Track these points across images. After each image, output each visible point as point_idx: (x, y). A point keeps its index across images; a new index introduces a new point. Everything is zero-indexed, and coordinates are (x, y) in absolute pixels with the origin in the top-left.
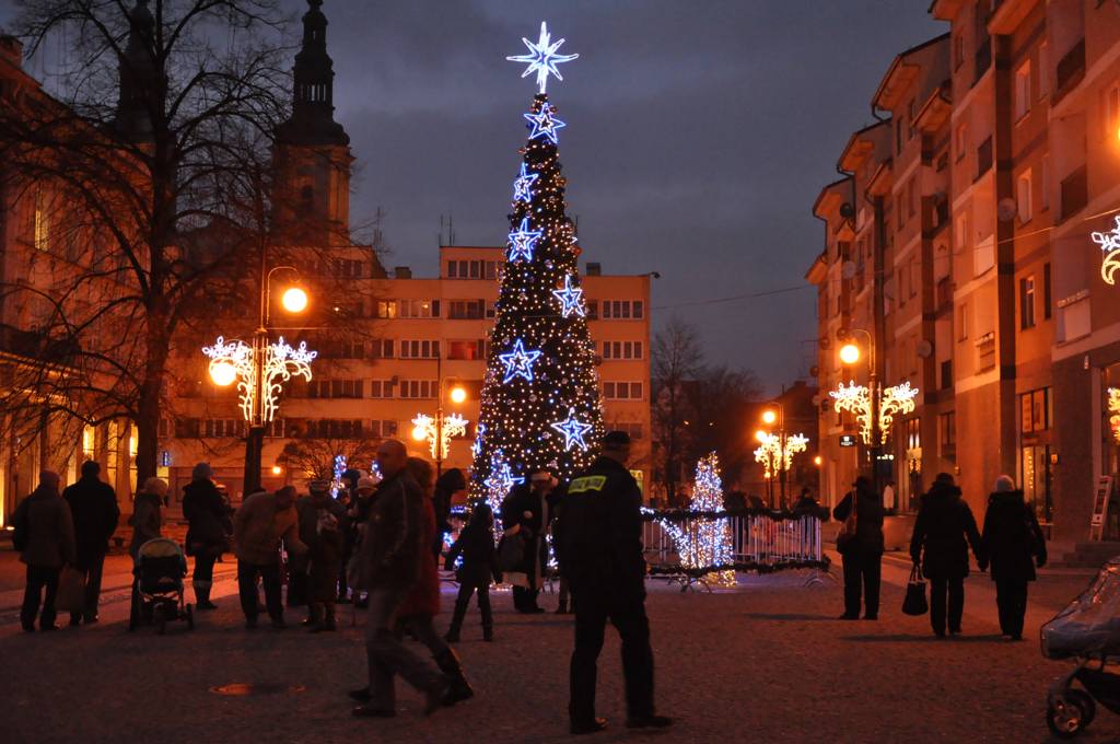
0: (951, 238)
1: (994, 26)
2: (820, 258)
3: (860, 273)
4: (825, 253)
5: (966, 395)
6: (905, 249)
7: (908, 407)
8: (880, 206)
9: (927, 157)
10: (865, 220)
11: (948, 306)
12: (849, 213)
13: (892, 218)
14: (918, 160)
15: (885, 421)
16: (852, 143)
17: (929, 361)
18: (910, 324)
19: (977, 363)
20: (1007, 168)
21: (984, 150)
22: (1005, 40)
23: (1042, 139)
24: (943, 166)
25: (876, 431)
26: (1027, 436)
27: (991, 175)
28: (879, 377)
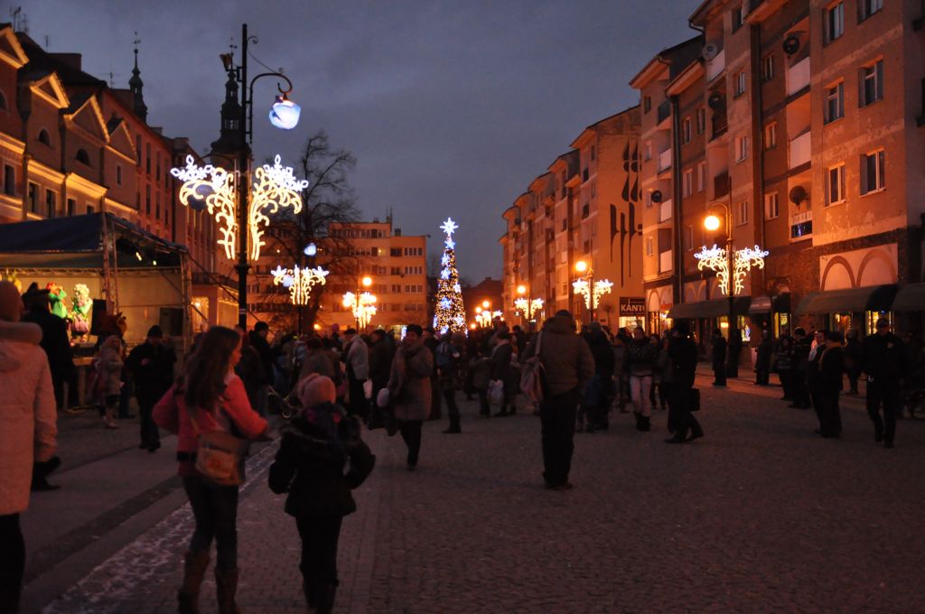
0: (554, 247)
1: (567, 185)
2: (504, 236)
3: (523, 247)
4: (507, 234)
5: (559, 302)
6: (540, 245)
7: (540, 307)
8: (530, 224)
9: (547, 214)
10: (524, 227)
11: (554, 269)
12: (518, 223)
13: (535, 229)
14: (544, 214)
15: (533, 312)
16: (520, 197)
17: (548, 288)
18: (541, 273)
19: (562, 292)
20: (571, 231)
21: (565, 221)
22: (571, 189)
23: (579, 226)
24: (553, 218)
25: (530, 315)
26: (577, 316)
27: (566, 231)
28: (531, 296)
